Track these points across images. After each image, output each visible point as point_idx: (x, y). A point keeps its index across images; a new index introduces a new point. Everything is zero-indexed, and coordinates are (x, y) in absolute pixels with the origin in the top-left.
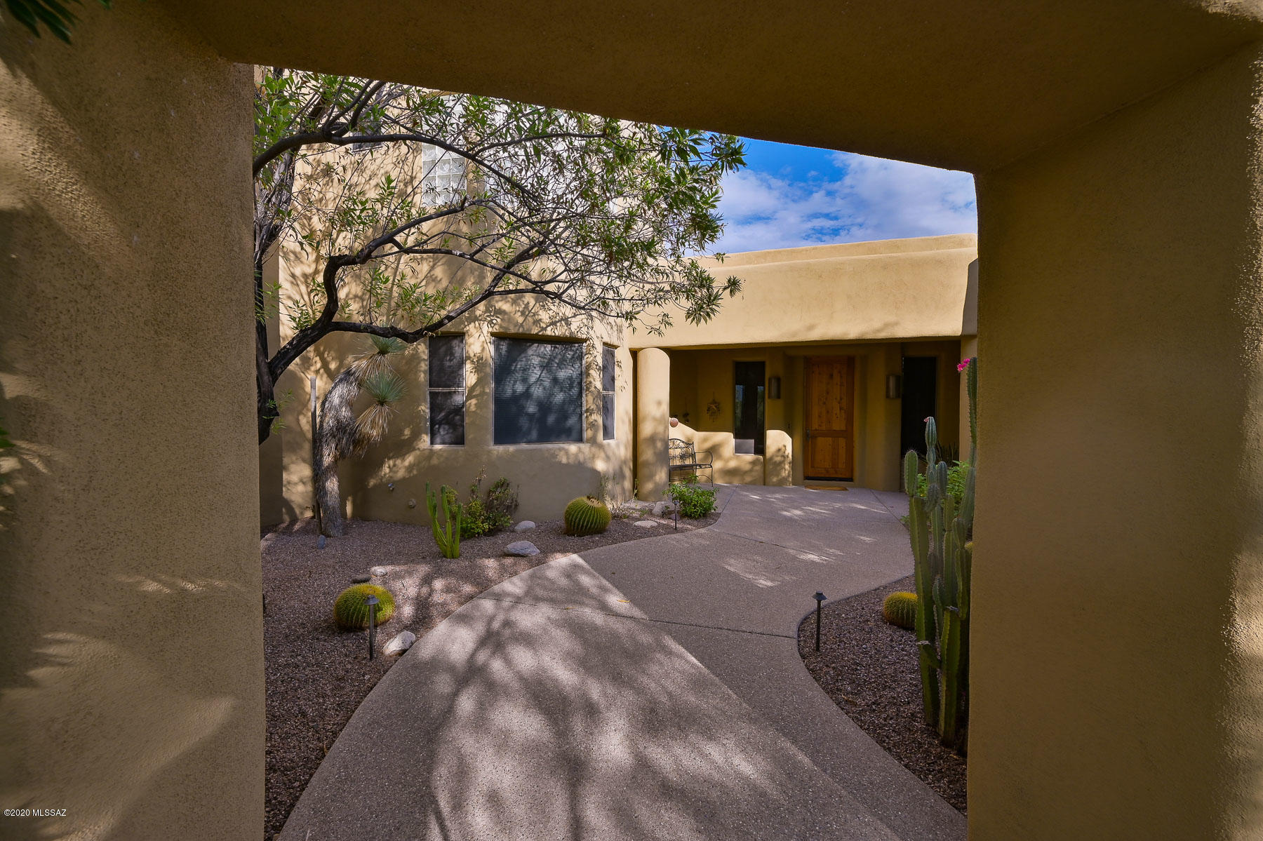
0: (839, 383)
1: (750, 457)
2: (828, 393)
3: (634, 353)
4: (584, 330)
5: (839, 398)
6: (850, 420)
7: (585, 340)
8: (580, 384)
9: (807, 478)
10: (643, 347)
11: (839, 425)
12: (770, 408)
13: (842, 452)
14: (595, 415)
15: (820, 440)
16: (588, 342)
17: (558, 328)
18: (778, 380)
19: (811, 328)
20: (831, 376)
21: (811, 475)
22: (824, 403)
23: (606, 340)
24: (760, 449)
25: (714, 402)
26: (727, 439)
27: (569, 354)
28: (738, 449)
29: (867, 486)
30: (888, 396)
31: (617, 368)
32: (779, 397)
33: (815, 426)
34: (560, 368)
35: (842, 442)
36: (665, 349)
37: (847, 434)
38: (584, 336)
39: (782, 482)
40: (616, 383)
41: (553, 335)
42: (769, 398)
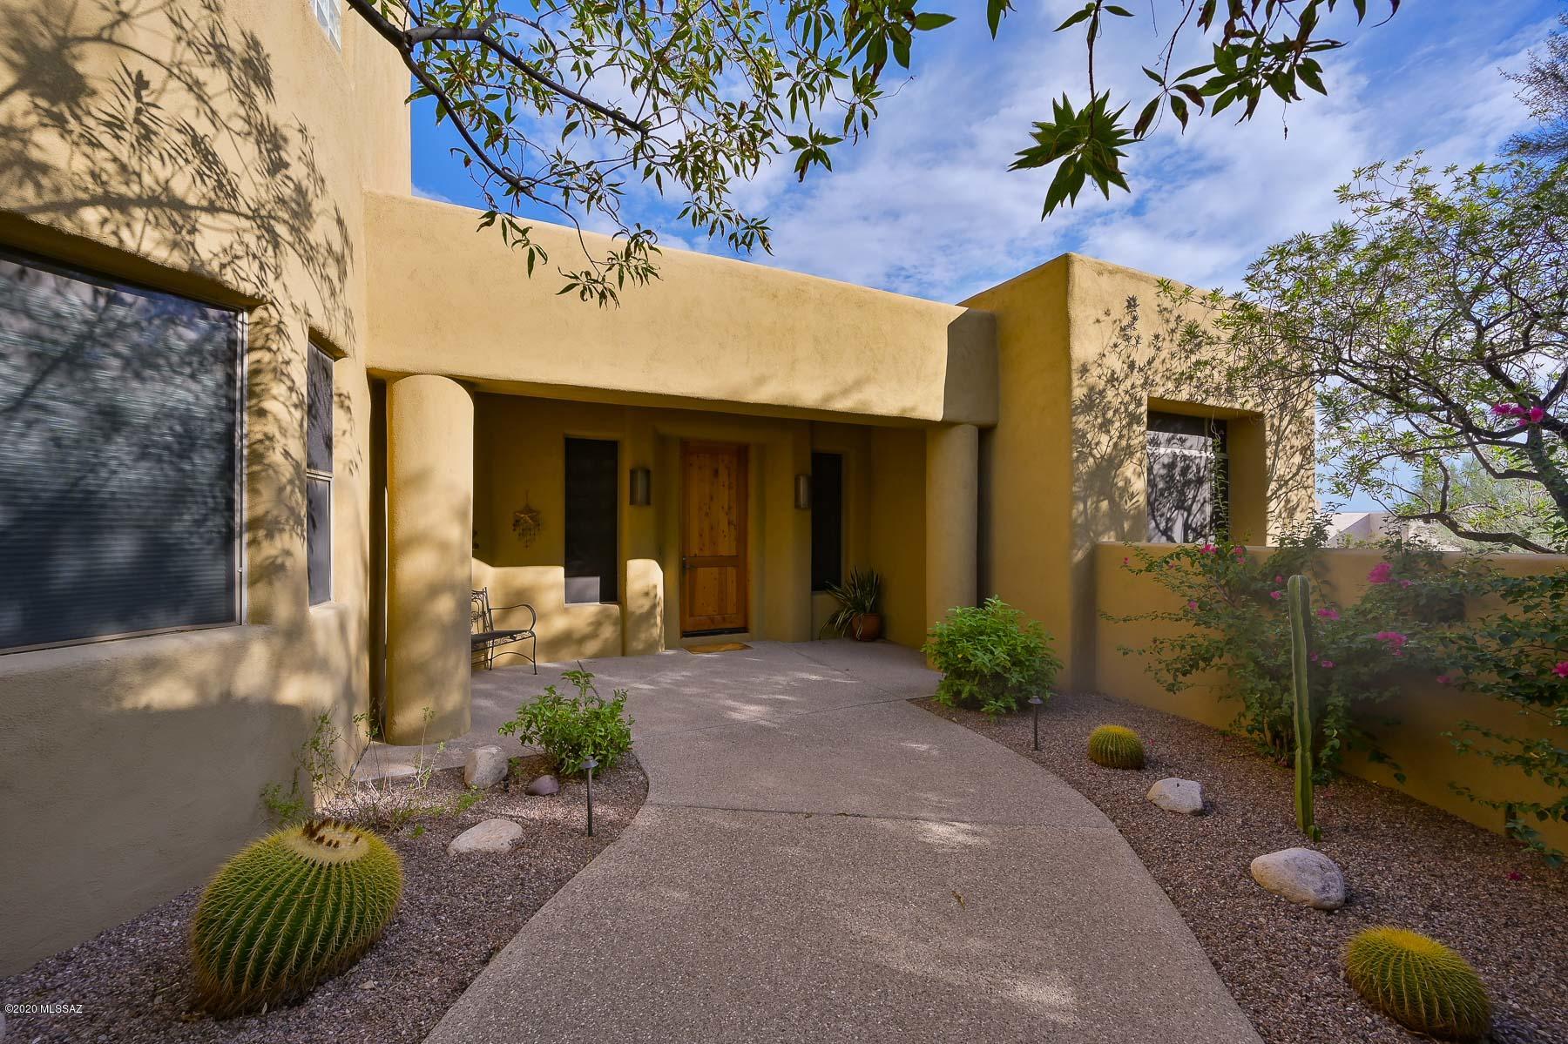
0: (727, 484)
1: (592, 608)
2: (712, 498)
3: (380, 386)
4: (249, 268)
5: (726, 507)
6: (742, 539)
7: (251, 303)
8: (227, 438)
9: (685, 634)
10: (410, 369)
11: (726, 547)
12: (631, 520)
13: (732, 588)
14: (286, 536)
15: (701, 571)
16: (259, 313)
17: (138, 227)
18: (648, 472)
19: (761, 381)
20: (716, 473)
21: (689, 629)
22: (707, 514)
23: (320, 321)
24: (612, 591)
25: (528, 510)
26: (551, 579)
27: (180, 338)
28: (573, 597)
29: (771, 637)
30: (797, 506)
31: (337, 414)
32: (648, 503)
33: (695, 551)
34: (138, 376)
35: (731, 571)
36: (468, 384)
37: (738, 561)
38: (248, 289)
39: (651, 647)
40: (337, 452)
41: (112, 242)
42: (632, 502)
